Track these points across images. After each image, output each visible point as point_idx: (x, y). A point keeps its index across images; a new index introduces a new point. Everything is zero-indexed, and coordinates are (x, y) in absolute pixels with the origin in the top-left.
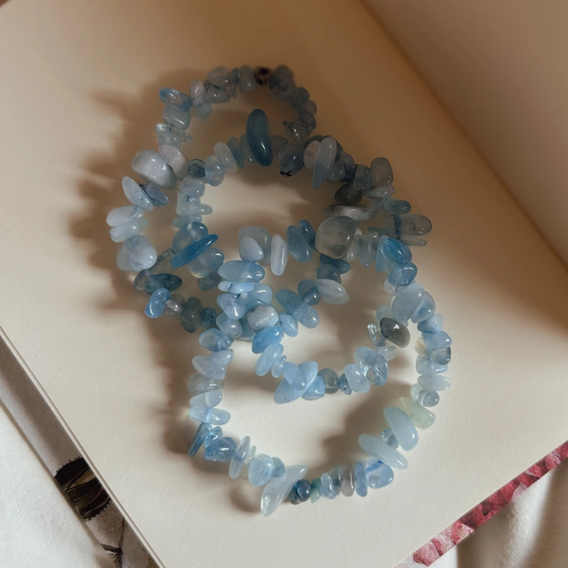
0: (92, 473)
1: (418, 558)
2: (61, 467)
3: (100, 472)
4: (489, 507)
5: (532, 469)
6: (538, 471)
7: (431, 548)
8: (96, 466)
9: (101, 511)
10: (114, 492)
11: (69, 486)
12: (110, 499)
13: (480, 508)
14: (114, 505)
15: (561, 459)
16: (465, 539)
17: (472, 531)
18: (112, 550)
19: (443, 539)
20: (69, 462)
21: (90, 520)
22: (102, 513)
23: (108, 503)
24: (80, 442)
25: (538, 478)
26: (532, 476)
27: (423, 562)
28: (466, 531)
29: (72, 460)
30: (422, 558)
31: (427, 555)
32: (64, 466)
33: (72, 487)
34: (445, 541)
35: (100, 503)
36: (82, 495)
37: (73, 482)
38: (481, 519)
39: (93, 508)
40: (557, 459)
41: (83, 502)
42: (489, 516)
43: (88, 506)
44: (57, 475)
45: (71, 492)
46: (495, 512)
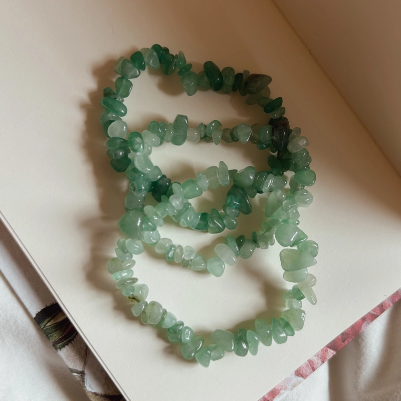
0: (64, 314)
1: (299, 373)
2: (39, 310)
3: (71, 313)
4: (346, 336)
5: (374, 310)
6: (378, 311)
7: (307, 366)
8: (68, 309)
10: (81, 328)
11: (45, 325)
12: (77, 333)
13: (340, 337)
14: (80, 337)
15: (392, 302)
17: (335, 353)
18: (77, 372)
19: (315, 359)
20: (44, 307)
21: (60, 350)
22: (70, 345)
23: (75, 337)
25: (378, 316)
26: (374, 315)
27: (302, 376)
28: (331, 353)
29: (48, 306)
30: (301, 373)
31: (304, 371)
32: (44, 309)
33: (47, 325)
34: (316, 361)
35: (69, 338)
36: (55, 331)
37: (49, 322)
38: (340, 345)
39: (63, 341)
40: (390, 302)
41: (56, 336)
42: (346, 343)
43: (59, 340)
44: (36, 317)
45: (47, 329)
46: (350, 340)
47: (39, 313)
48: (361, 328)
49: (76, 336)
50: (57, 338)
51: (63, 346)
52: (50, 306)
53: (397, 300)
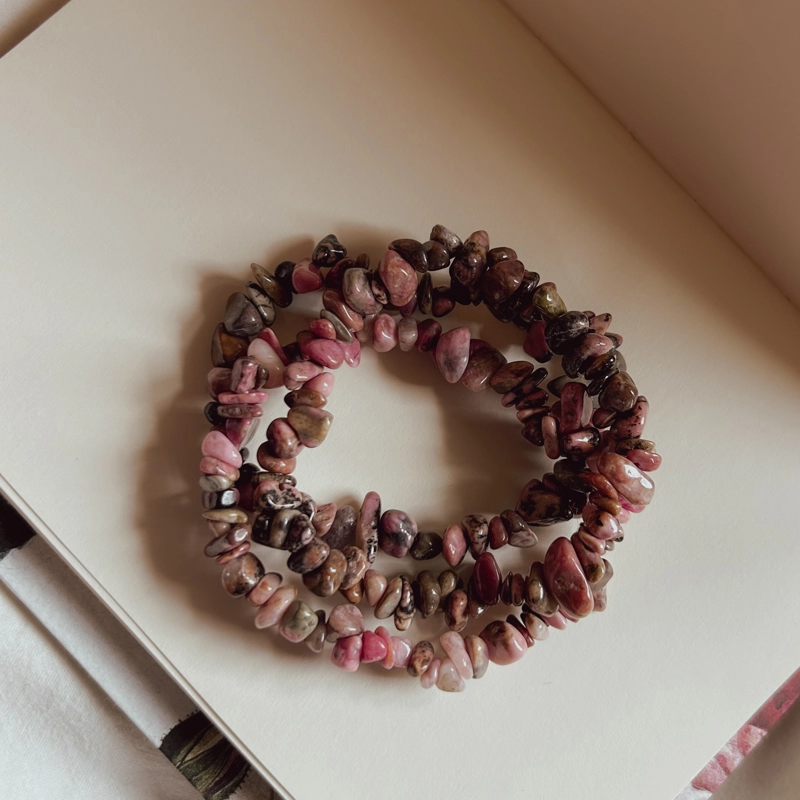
0: (217, 731)
1: (700, 784)
2: (167, 732)
3: (233, 730)
4: (783, 697)
7: (713, 766)
8: (226, 722)
9: (235, 788)
10: (258, 757)
11: (183, 759)
12: (249, 766)
13: (772, 701)
16: (758, 745)
17: (765, 733)
19: (729, 751)
20: (177, 723)
22: (238, 791)
23: (245, 775)
24: (196, 688)
27: (706, 788)
28: (758, 734)
29: (183, 719)
30: (704, 782)
31: (710, 777)
32: (176, 727)
33: (187, 759)
34: (731, 754)
35: (234, 777)
36: (204, 769)
37: (189, 752)
38: (773, 715)
39: (223, 786)
41: (207, 780)
42: (785, 709)
43: (216, 784)
44: (162, 745)
45: (187, 767)
46: (792, 702)
47: (167, 737)
49: (248, 773)
50: (210, 781)
51: (225, 796)
52: (187, 720)
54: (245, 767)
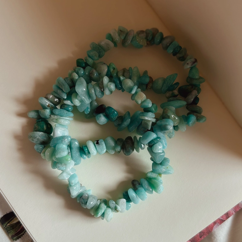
0: (17, 219)
2: (2, 216)
4: (202, 234)
5: (222, 217)
6: (225, 217)
8: (19, 216)
9: (21, 236)
11: (6, 225)
12: (26, 231)
13: (198, 234)
14: (28, 234)
15: (235, 212)
21: (16, 241)
22: (22, 237)
23: (25, 233)
25: (225, 221)
26: (222, 220)
29: (8, 213)
32: (5, 215)
33: (7, 225)
35: (21, 233)
36: (12, 229)
37: (8, 223)
38: (198, 240)
39: (18, 235)
40: (233, 212)
41: (13, 233)
42: (202, 238)
43: (16, 234)
44: (0, 220)
45: (7, 228)
46: (205, 236)
47: (2, 217)
48: (213, 228)
49: (26, 232)
50: (14, 233)
51: (18, 238)
52: (9, 213)
53: (238, 210)
54: (24, 231)
